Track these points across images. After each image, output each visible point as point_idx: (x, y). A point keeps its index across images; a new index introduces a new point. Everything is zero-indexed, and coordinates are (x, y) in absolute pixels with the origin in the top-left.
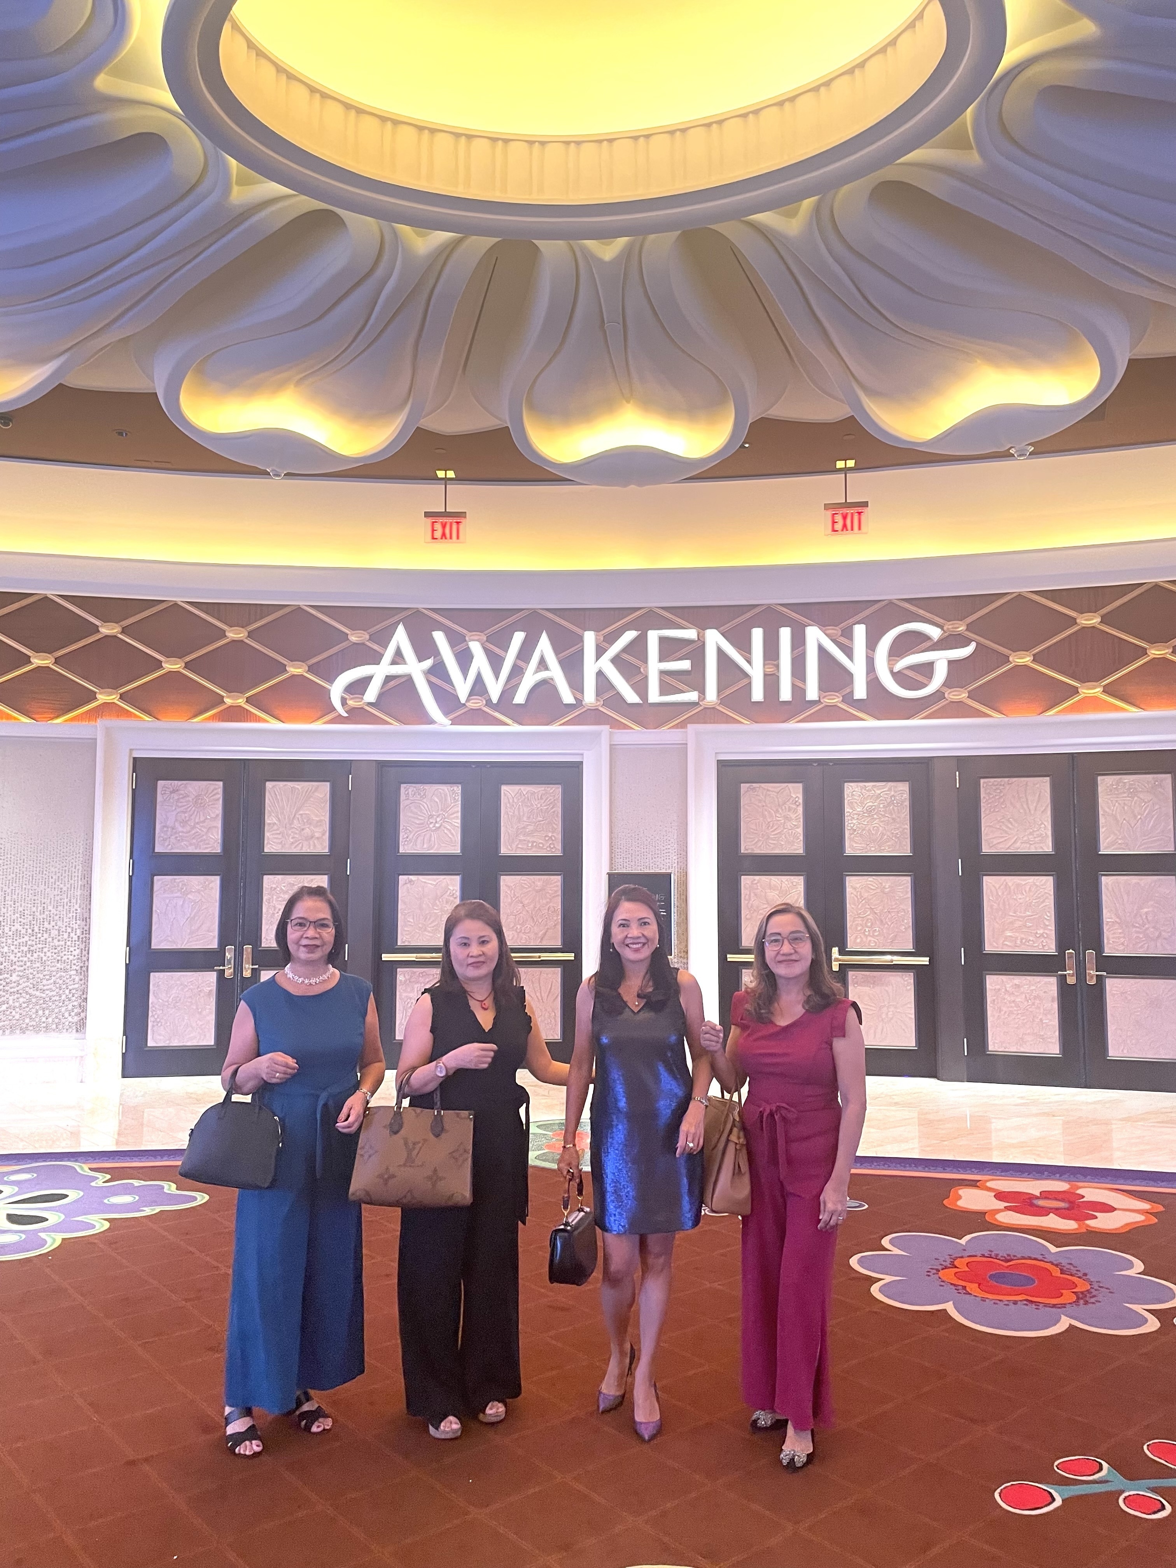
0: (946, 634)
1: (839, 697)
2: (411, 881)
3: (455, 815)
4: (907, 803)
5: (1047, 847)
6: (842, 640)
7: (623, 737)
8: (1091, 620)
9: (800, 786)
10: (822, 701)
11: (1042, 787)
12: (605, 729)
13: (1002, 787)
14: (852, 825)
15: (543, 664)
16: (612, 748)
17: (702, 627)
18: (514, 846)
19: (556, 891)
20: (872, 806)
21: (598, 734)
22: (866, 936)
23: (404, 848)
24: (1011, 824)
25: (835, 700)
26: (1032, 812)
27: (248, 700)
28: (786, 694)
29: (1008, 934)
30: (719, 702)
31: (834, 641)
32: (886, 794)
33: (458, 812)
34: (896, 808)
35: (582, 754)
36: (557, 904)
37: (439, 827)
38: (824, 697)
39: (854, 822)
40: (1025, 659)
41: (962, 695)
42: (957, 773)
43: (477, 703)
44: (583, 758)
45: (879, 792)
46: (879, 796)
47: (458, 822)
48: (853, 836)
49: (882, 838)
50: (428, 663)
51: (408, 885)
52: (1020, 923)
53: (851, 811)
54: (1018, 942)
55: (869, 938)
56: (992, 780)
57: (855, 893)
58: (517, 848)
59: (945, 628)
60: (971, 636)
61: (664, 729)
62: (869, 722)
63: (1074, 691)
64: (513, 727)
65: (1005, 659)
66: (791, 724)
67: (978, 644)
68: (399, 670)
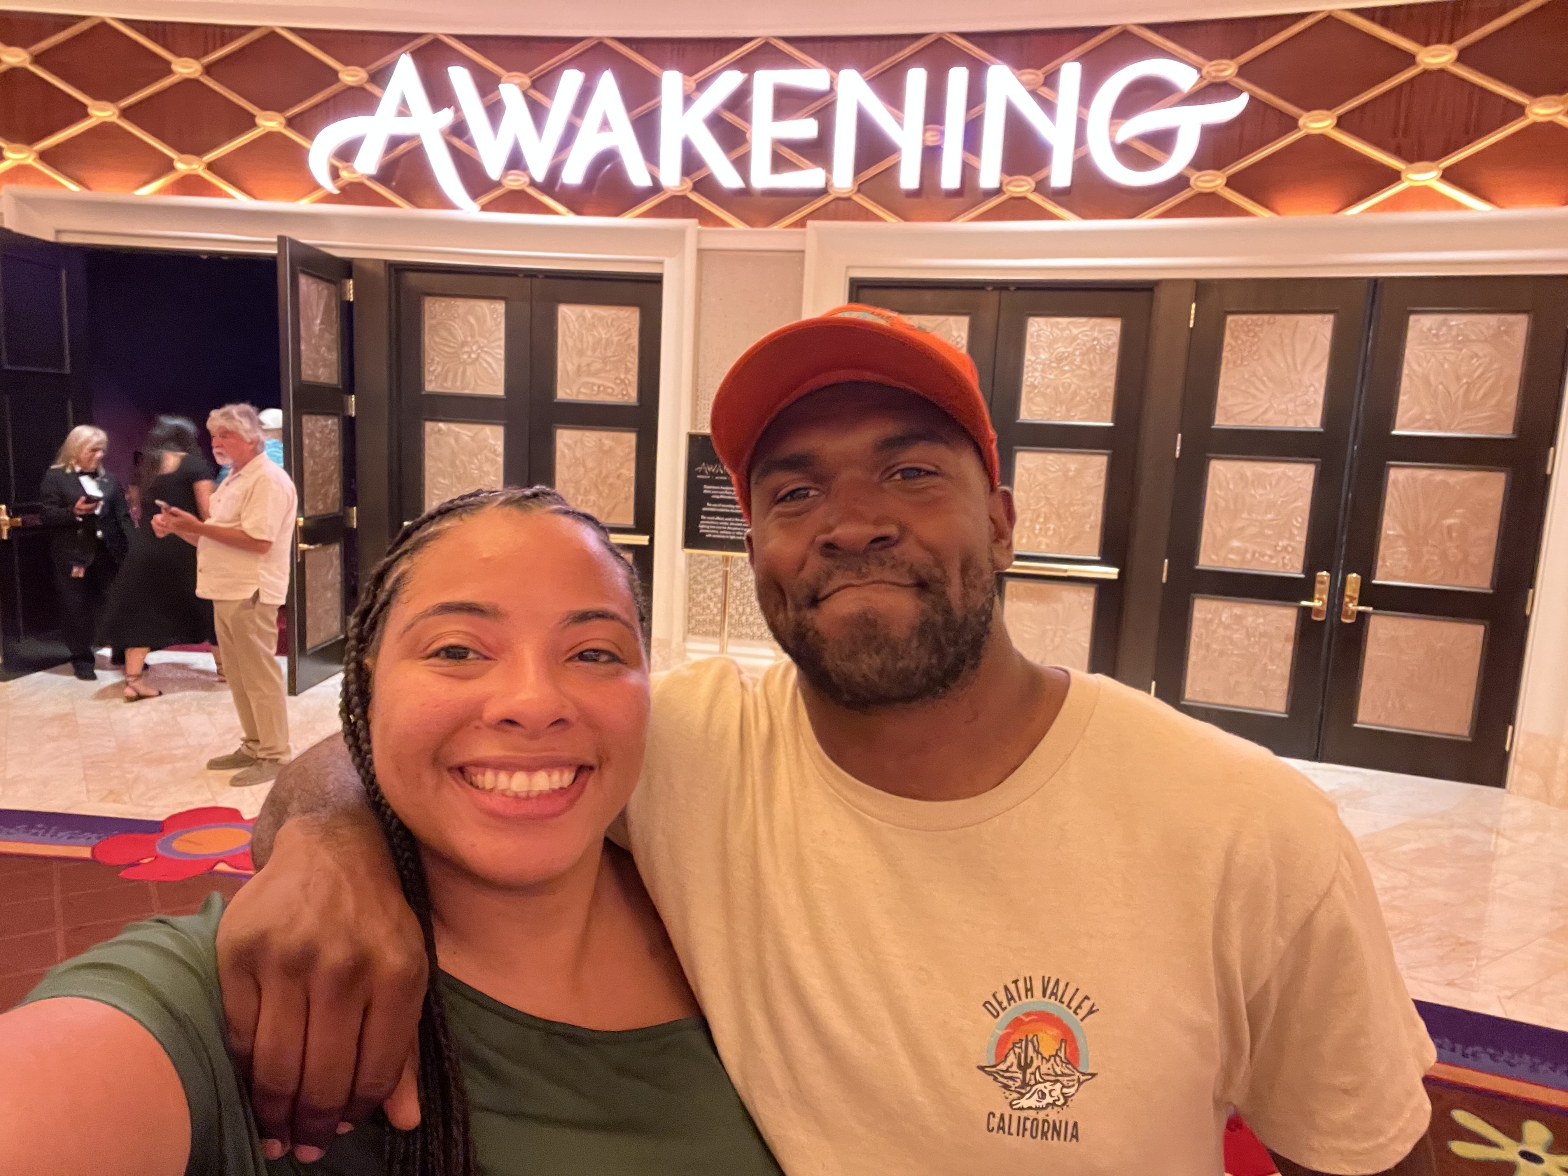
0: (1205, 83)
1: (1029, 184)
2: (440, 430)
3: (497, 343)
4: (1115, 350)
5: (1311, 420)
6: (1044, 91)
7: (716, 239)
8: (1440, 58)
9: (965, 321)
10: (1004, 188)
11: (1318, 330)
12: (691, 224)
13: (1257, 329)
14: (1032, 380)
15: (605, 125)
16: (701, 253)
17: (835, 66)
18: (575, 391)
19: (629, 454)
20: (1064, 353)
21: (681, 234)
22: (1037, 536)
23: (431, 386)
24: (1263, 383)
25: (1023, 187)
26: (1299, 367)
27: (210, 167)
28: (950, 178)
29: (1235, 543)
30: (856, 189)
31: (1033, 93)
32: (1087, 335)
33: (500, 339)
34: (1097, 357)
35: (661, 263)
36: (629, 471)
37: (476, 359)
38: (1008, 184)
39: (1037, 374)
40: (1323, 124)
41: (1214, 183)
42: (1194, 306)
43: (515, 181)
44: (663, 268)
45: (1075, 332)
46: (1075, 338)
47: (501, 353)
48: (1032, 395)
49: (1072, 399)
50: (447, 116)
51: (438, 436)
52: (1253, 530)
53: (1033, 358)
54: (1249, 556)
55: (1041, 539)
56: (1244, 317)
57: (1026, 475)
58: (579, 392)
59: (1204, 71)
60: (1242, 83)
61: (776, 227)
62: (1072, 223)
63: (1394, 177)
64: (569, 219)
65: (1292, 124)
66: (961, 225)
67: (1252, 98)
68: (403, 127)
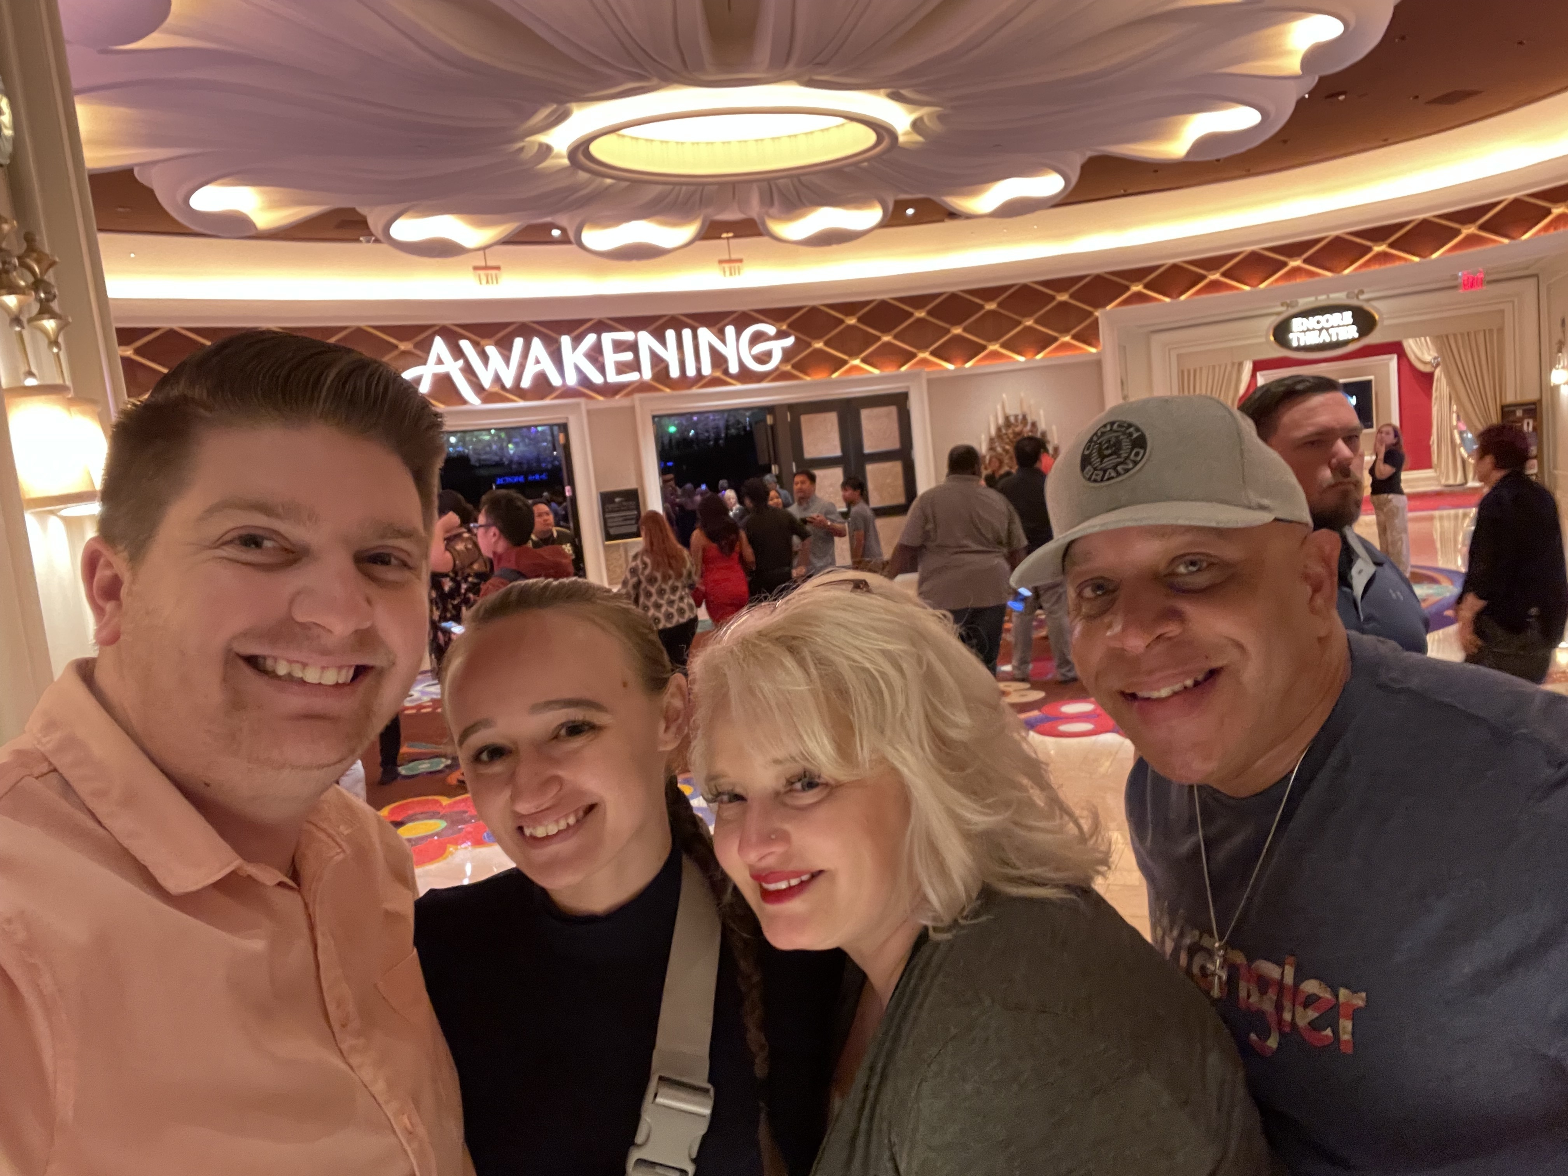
1: (722, 372)
5: (838, 453)
6: (721, 337)
7: (592, 405)
8: (852, 321)
11: (832, 419)
12: (582, 401)
13: (812, 420)
15: (538, 362)
16: (589, 412)
17: (636, 330)
21: (578, 404)
24: (818, 440)
25: (718, 374)
26: (829, 433)
28: (691, 372)
31: (718, 338)
35: (567, 418)
38: (714, 373)
40: (819, 345)
41: (788, 368)
42: (789, 414)
44: (567, 420)
50: (461, 362)
56: (807, 416)
60: (791, 331)
61: (617, 397)
62: (739, 387)
63: (845, 362)
64: (522, 404)
65: (809, 345)
66: (695, 390)
67: (797, 339)
68: (441, 369)
